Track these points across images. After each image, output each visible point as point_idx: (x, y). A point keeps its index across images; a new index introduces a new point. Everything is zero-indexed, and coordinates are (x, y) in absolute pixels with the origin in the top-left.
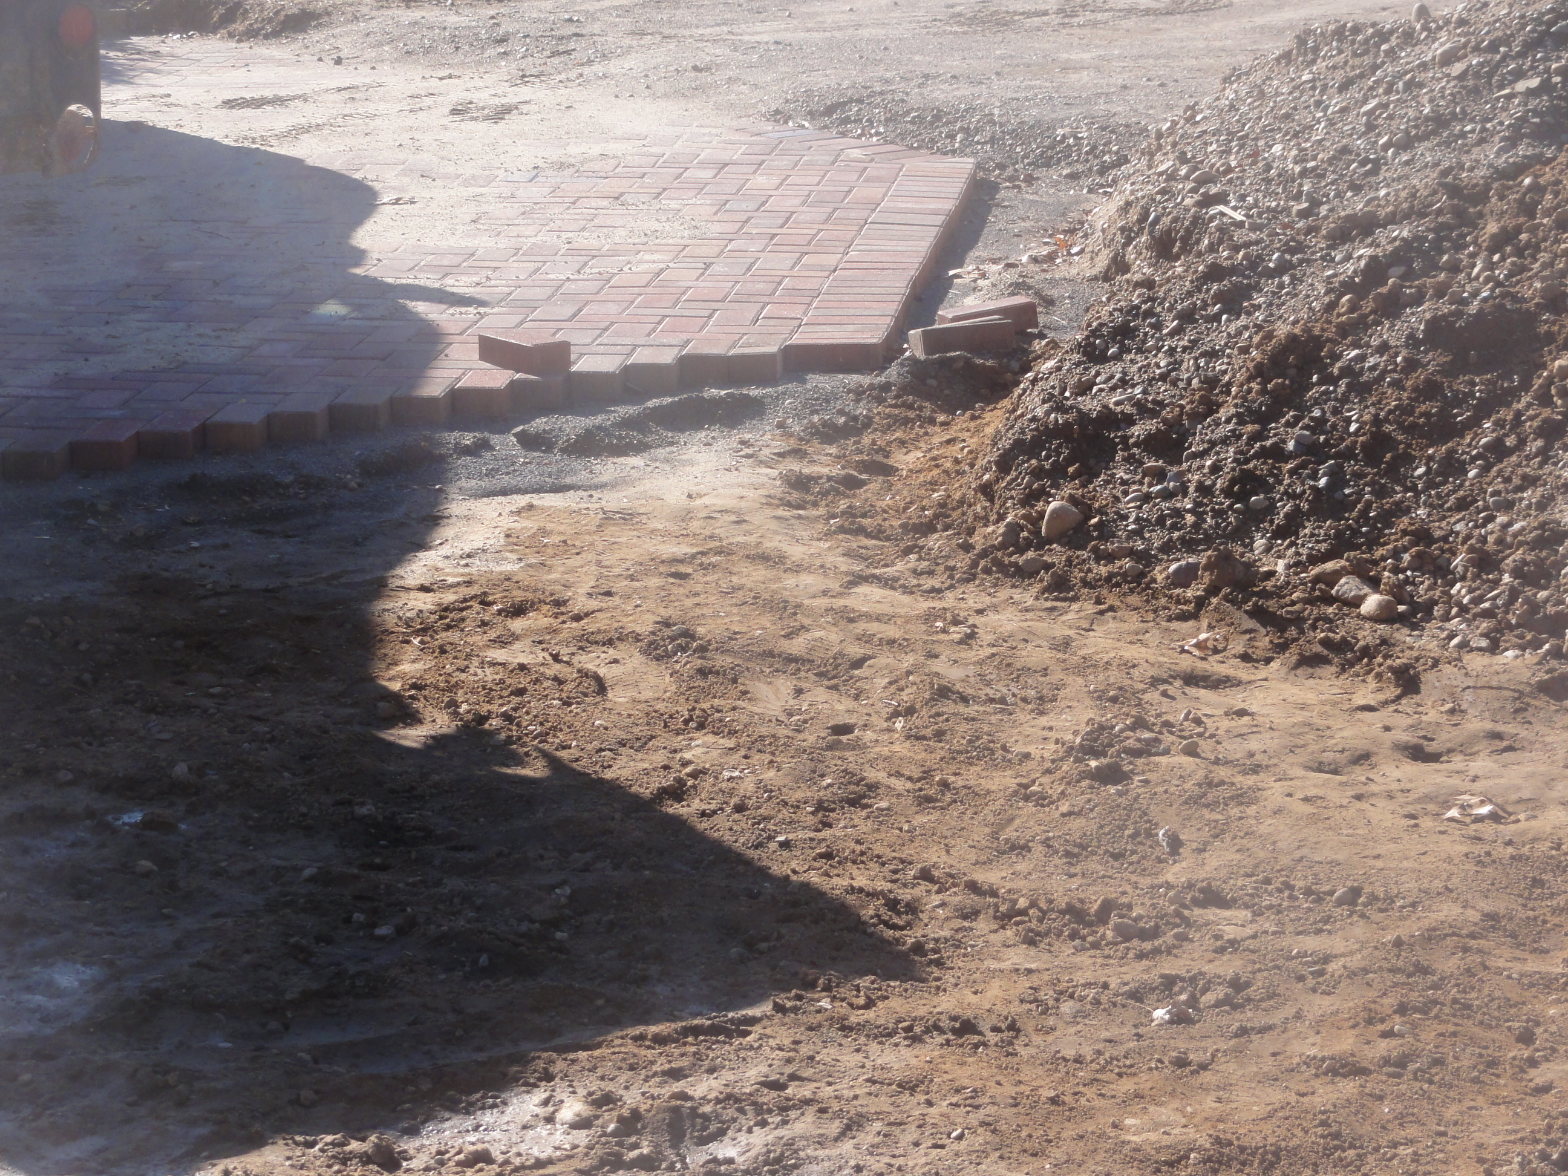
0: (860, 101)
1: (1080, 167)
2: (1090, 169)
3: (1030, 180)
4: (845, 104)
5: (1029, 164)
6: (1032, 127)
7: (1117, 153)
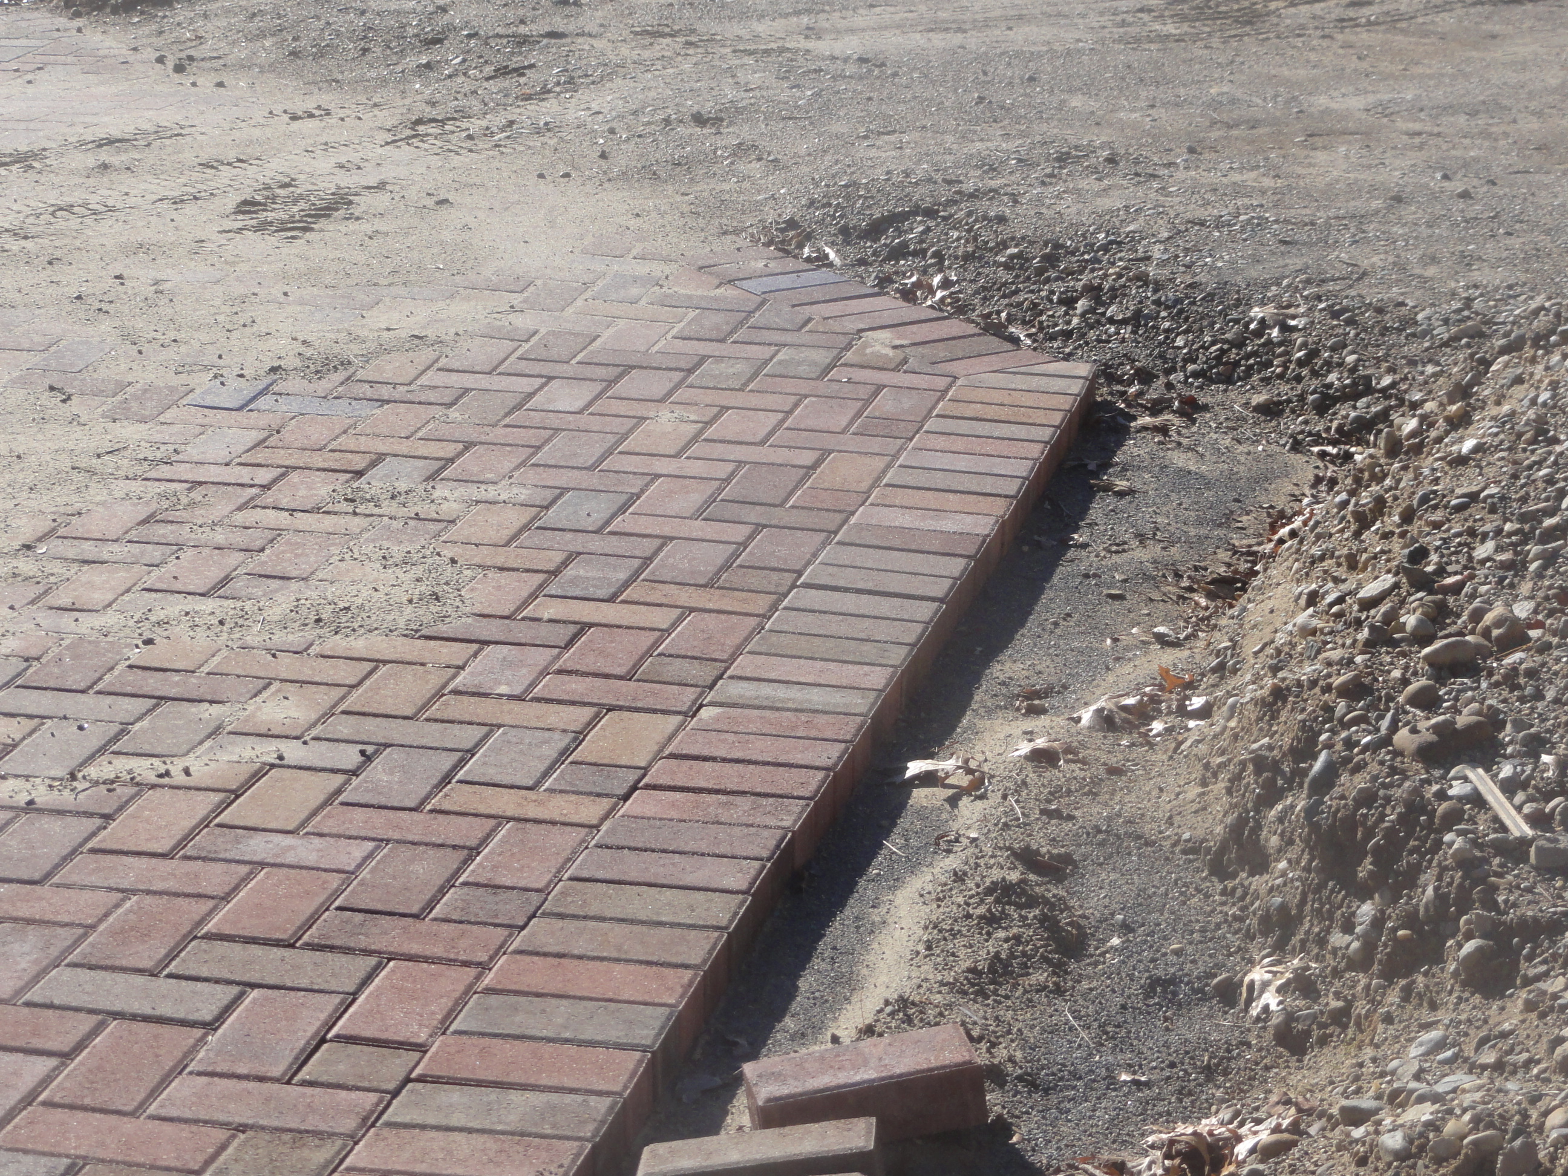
0: (930, 213)
1: (1284, 390)
2: (1302, 398)
3: (1191, 409)
4: (905, 216)
5: (1195, 375)
6: (1210, 297)
7: (1353, 370)
